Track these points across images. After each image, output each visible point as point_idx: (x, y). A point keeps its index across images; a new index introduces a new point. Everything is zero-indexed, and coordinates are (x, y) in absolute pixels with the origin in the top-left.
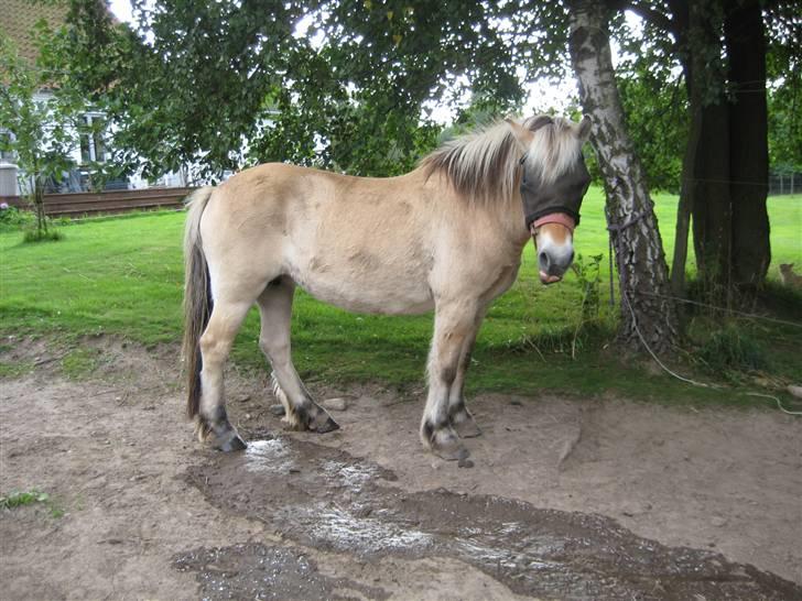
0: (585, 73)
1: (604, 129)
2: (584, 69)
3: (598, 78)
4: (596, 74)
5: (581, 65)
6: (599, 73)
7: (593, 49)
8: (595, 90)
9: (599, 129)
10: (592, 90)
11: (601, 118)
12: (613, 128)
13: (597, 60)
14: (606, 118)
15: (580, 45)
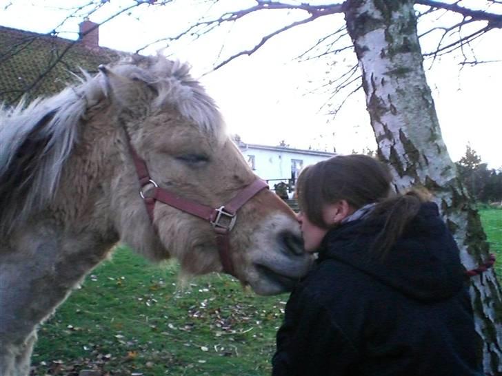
0: (367, 55)
1: (399, 148)
2: (366, 49)
3: (387, 61)
4: (383, 56)
5: (361, 43)
6: (389, 53)
7: (377, 15)
8: (383, 82)
9: (393, 150)
10: (378, 82)
11: (395, 131)
12: (414, 147)
13: (385, 32)
14: (402, 130)
15: (358, 9)
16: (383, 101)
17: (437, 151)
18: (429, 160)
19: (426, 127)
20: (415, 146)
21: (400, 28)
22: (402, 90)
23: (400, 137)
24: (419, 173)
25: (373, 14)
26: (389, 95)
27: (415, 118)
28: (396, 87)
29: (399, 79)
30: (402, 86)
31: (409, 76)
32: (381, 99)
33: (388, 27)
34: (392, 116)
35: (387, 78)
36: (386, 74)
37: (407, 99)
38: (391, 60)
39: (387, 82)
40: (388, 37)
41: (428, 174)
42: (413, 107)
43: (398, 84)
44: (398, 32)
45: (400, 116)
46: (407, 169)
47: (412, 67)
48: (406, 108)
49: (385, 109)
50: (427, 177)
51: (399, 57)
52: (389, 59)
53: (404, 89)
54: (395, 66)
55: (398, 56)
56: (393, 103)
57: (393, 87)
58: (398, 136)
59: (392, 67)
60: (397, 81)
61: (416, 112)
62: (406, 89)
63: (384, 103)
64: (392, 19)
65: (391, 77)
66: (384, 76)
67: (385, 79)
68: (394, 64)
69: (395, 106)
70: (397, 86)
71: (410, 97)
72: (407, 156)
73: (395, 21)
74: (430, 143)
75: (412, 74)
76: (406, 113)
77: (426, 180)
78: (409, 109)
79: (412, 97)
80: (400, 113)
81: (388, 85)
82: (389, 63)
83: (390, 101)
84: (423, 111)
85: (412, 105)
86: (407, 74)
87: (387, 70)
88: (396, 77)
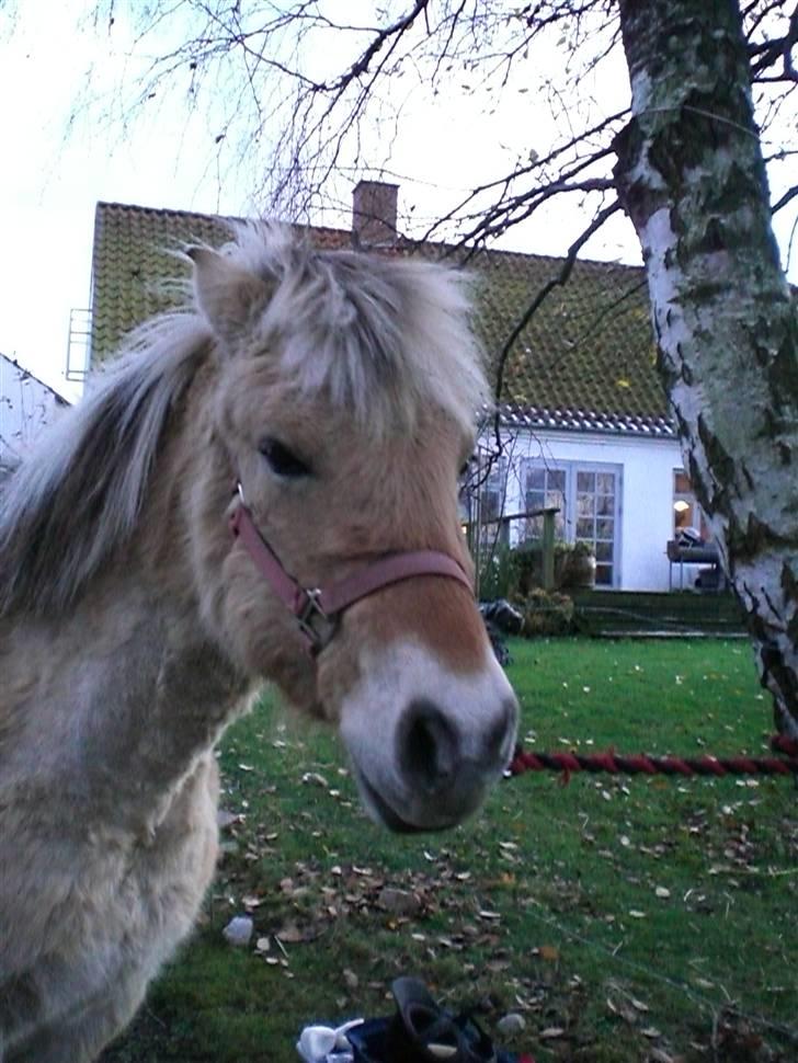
0: (651, 265)
1: (701, 455)
4: (668, 263)
6: (679, 258)
7: (657, 181)
9: (692, 460)
11: (692, 419)
12: (723, 453)
13: (671, 215)
14: (704, 417)
15: (628, 175)
16: (671, 358)
17: (779, 458)
18: (756, 478)
19: (756, 407)
20: (727, 450)
21: (701, 202)
22: (707, 331)
23: (700, 432)
24: (736, 506)
25: (650, 180)
26: (679, 346)
27: (729, 390)
28: (695, 327)
29: (699, 310)
30: (707, 324)
31: (723, 301)
32: (668, 355)
33: (677, 203)
34: (687, 387)
35: (676, 309)
36: (674, 301)
37: (716, 350)
38: (684, 271)
39: (677, 317)
40: (677, 225)
41: (754, 510)
42: (726, 365)
43: (698, 319)
44: (698, 210)
45: (701, 387)
46: (714, 499)
47: (731, 280)
48: (713, 369)
49: (674, 373)
50: (751, 515)
51: (701, 262)
52: (679, 270)
53: (710, 329)
54: (691, 283)
55: (698, 260)
56: (687, 362)
57: (689, 327)
58: (696, 429)
59: (686, 284)
60: (697, 314)
61: (734, 376)
62: (715, 330)
63: (672, 362)
64: (684, 185)
65: (684, 306)
66: (670, 306)
67: (673, 313)
68: (689, 278)
69: (691, 367)
70: (697, 323)
71: (723, 346)
72: (711, 470)
73: (692, 188)
74: (761, 442)
75: (732, 295)
76: (711, 380)
77: (750, 522)
78: (719, 372)
79: (728, 346)
80: (700, 381)
81: (680, 324)
82: (680, 277)
83: (682, 357)
84: (750, 374)
85: (725, 363)
86: (718, 298)
87: (676, 293)
88: (694, 306)
